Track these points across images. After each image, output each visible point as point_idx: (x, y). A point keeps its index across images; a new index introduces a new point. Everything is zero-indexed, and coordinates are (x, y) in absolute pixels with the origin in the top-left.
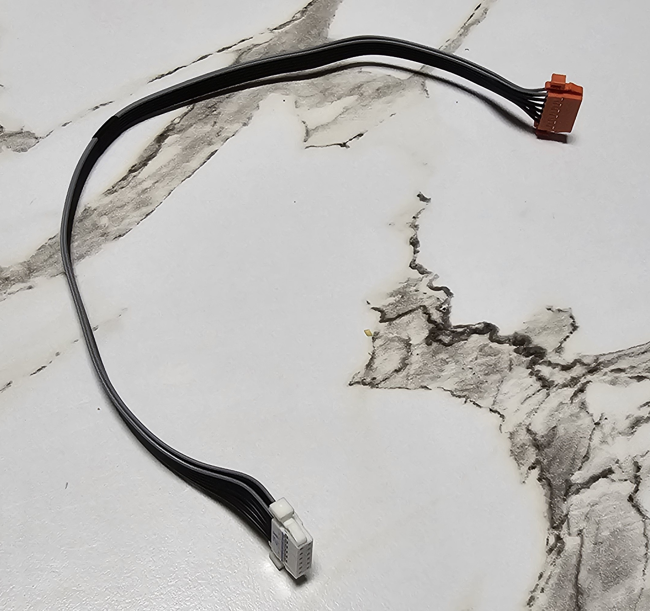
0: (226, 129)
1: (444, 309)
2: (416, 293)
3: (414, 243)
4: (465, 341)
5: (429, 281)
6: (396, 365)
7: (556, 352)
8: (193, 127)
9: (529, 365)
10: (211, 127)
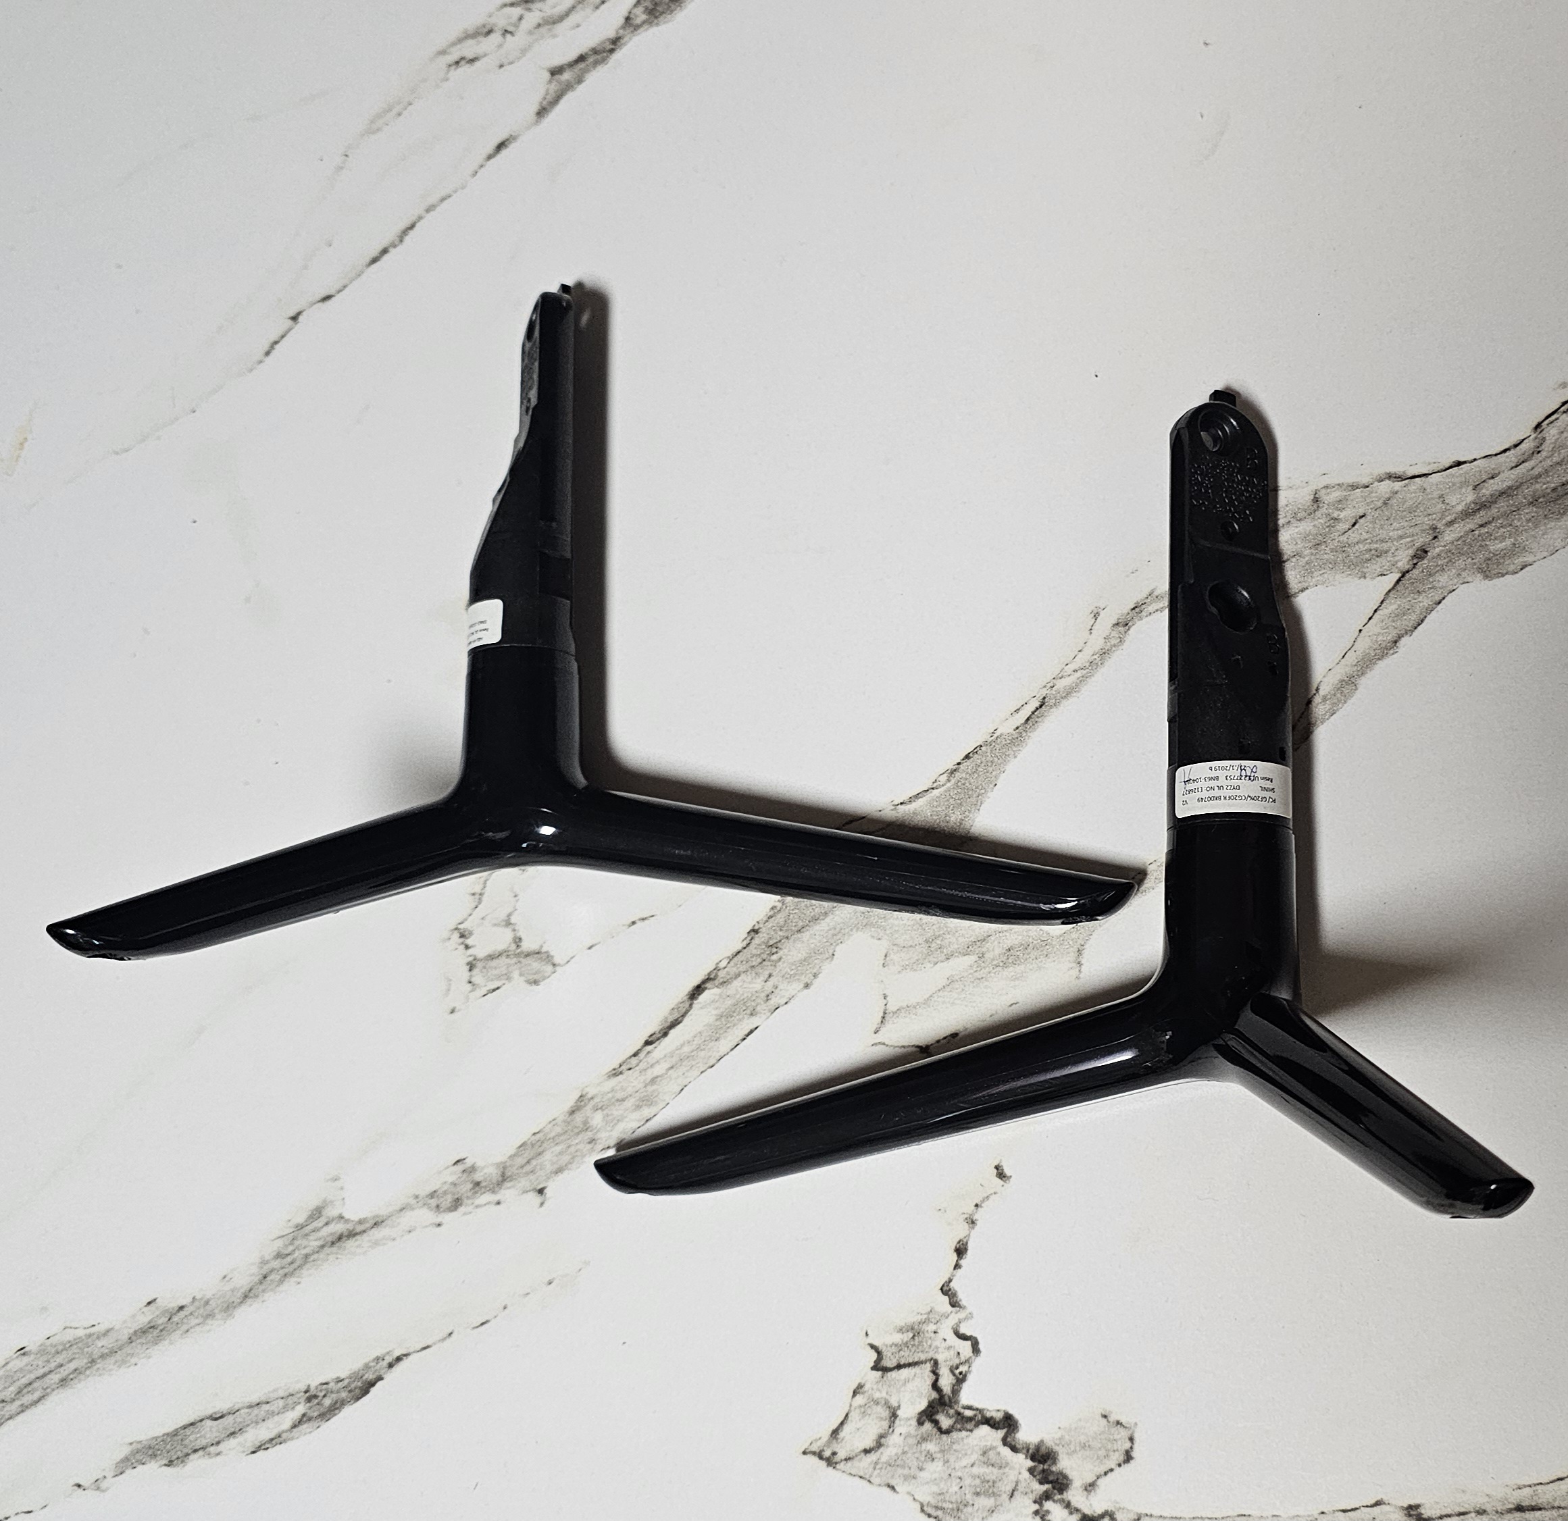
0: (781, 990)
1: (961, 1373)
2: (933, 1335)
3: (961, 1251)
4: (968, 1433)
5: (957, 1321)
6: (869, 1443)
7: (1086, 1490)
8: (740, 978)
9: (1040, 1498)
10: (763, 983)
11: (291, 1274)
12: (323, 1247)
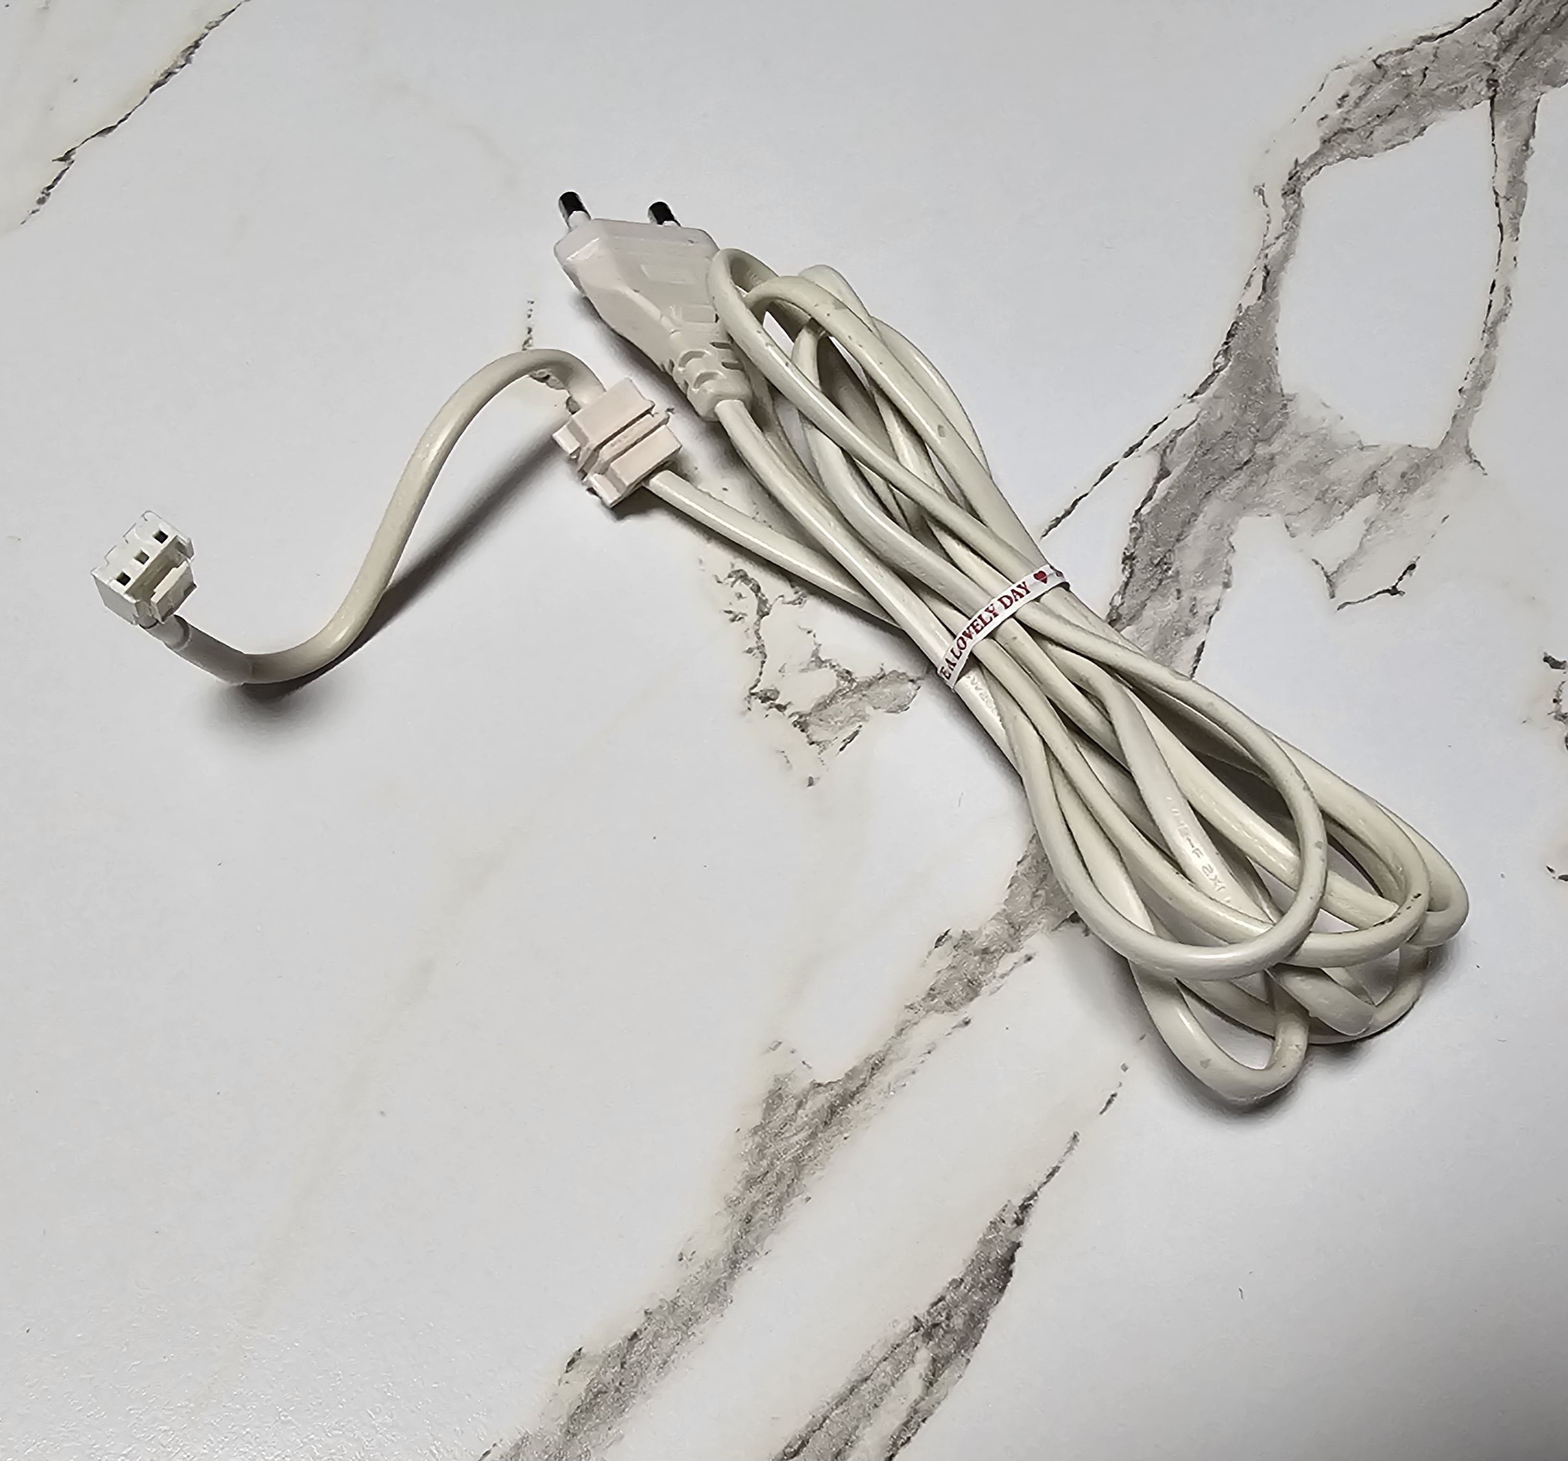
0: (1201, 599)
8: (1146, 605)
10: (1177, 601)
11: (788, 1194)
12: (813, 1135)
